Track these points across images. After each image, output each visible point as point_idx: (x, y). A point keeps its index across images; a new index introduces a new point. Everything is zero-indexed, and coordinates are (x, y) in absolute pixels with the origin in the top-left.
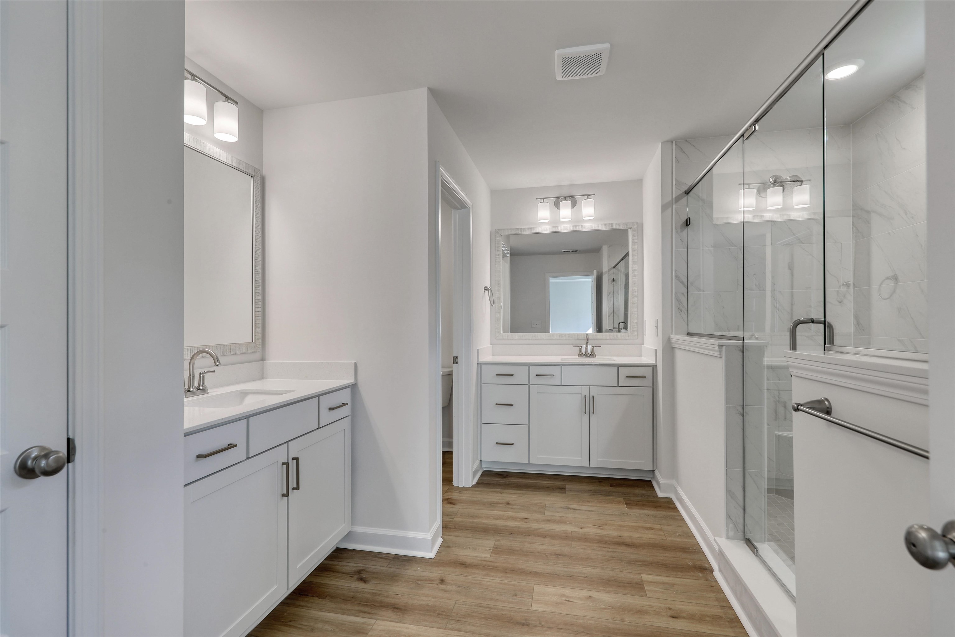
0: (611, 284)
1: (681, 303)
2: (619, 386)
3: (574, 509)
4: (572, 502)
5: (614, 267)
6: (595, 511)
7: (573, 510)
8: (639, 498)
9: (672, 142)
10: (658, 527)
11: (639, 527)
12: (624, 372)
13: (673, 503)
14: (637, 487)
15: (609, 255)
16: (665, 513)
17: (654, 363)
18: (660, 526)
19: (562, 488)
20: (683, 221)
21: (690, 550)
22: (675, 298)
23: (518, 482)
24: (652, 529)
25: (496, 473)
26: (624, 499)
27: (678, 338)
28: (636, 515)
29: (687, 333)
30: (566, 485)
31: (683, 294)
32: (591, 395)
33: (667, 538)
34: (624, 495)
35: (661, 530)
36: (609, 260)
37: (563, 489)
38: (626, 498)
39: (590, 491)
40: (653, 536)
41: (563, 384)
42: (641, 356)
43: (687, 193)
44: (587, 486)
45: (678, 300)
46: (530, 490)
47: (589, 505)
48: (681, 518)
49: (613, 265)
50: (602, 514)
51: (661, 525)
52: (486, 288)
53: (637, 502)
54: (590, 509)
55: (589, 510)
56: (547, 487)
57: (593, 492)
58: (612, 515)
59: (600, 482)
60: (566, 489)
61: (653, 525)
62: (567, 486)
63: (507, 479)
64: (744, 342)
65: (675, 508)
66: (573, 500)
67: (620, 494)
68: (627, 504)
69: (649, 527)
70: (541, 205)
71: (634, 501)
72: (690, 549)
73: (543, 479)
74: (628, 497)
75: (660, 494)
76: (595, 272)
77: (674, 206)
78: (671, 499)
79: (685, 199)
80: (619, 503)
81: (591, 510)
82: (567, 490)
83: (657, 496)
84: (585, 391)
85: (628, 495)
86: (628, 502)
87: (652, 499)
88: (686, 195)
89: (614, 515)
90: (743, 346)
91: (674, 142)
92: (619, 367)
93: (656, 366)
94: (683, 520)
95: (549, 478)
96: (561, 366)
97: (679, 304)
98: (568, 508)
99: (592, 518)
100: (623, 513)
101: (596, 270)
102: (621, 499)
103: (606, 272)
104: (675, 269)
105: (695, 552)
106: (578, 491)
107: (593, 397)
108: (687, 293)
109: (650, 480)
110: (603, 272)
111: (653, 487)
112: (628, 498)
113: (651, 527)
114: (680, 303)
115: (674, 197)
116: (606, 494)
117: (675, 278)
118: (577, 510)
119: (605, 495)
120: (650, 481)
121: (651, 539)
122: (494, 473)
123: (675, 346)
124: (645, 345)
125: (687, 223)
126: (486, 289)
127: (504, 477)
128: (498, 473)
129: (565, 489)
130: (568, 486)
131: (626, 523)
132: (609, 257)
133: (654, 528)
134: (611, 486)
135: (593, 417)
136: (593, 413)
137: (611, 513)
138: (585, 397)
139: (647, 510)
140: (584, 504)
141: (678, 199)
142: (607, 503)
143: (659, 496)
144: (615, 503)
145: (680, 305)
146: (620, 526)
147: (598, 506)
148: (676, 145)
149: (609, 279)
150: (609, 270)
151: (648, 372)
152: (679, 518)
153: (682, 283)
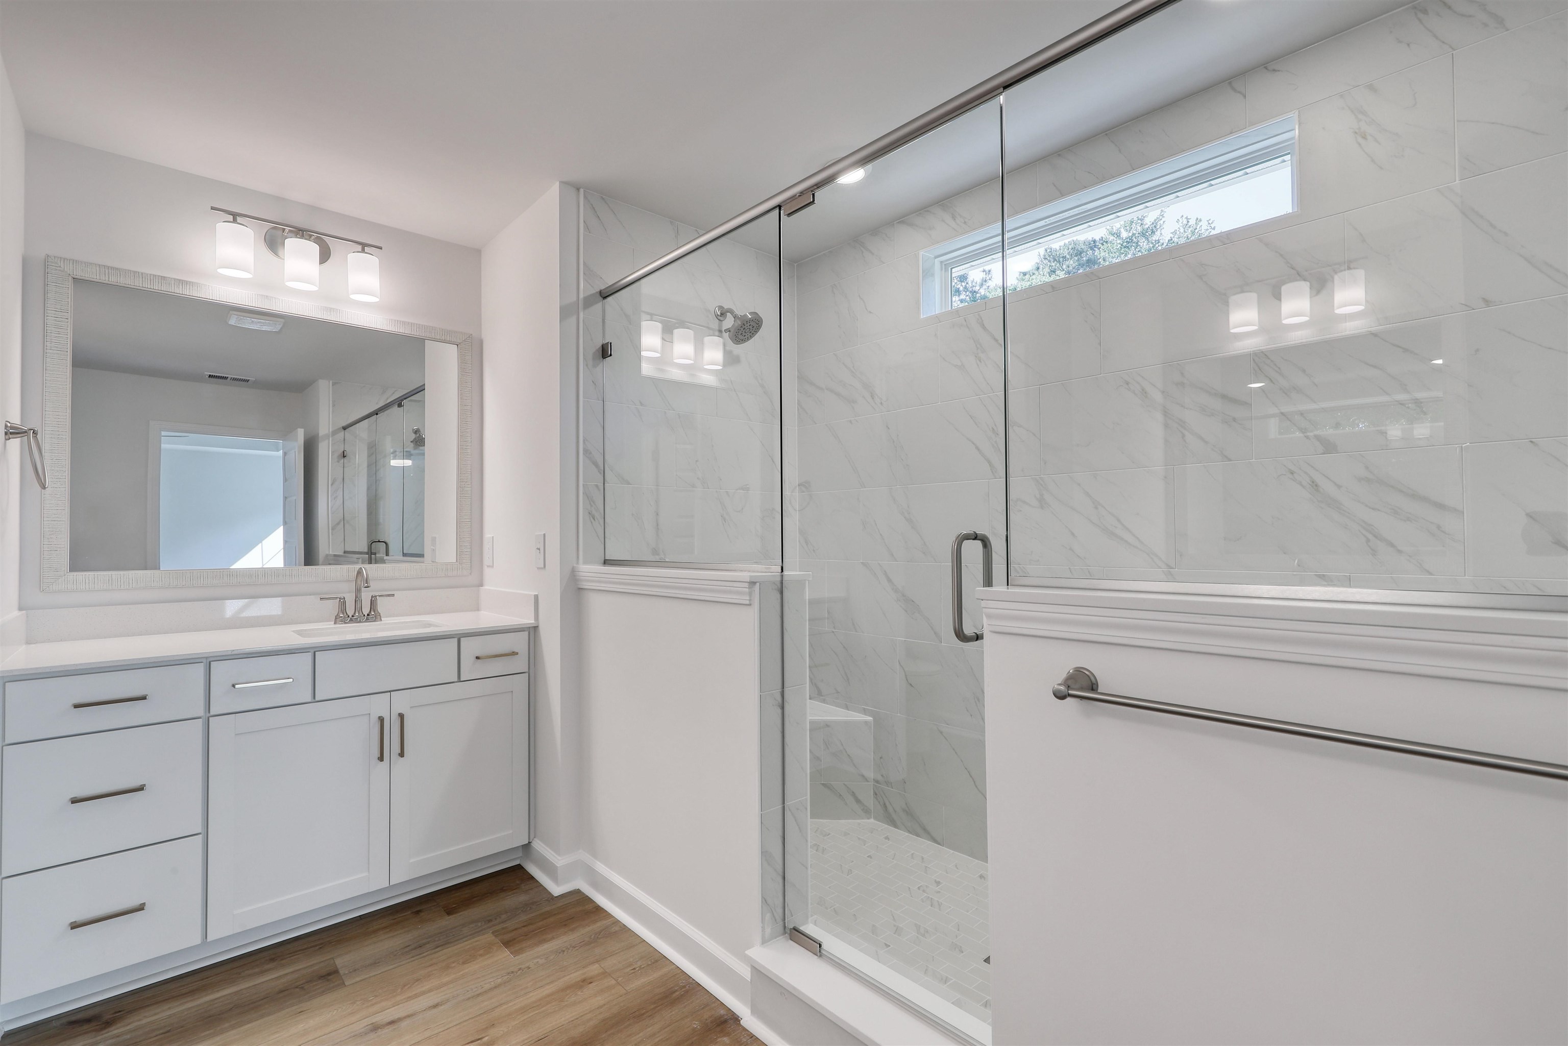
0: (338, 462)
1: (594, 502)
2: (462, 680)
3: (392, 1023)
4: (376, 1003)
5: (345, 428)
6: (448, 1000)
7: (391, 1028)
8: (524, 918)
9: (578, 189)
10: (594, 969)
11: (563, 990)
12: (470, 647)
13: (588, 900)
14: (502, 890)
15: (334, 402)
16: (588, 929)
17: (534, 622)
18: (597, 965)
19: (329, 974)
20: (597, 348)
21: (677, 993)
22: (583, 493)
23: (170, 1016)
24: (589, 981)
25: (64, 1020)
26: (493, 933)
27: (590, 571)
28: (541, 961)
29: (603, 561)
30: (333, 958)
31: (597, 486)
32: (396, 710)
33: (627, 988)
34: (491, 924)
35: (605, 974)
36: (333, 411)
37: (330, 977)
38: (497, 928)
39: (407, 949)
40: (599, 1000)
41: (317, 699)
42: (478, 609)
43: (605, 295)
44: (393, 937)
45: (589, 498)
46: (227, 1025)
47: (423, 989)
48: (620, 927)
49: (344, 424)
50: (469, 999)
51: (597, 961)
52: (12, 428)
53: (525, 929)
54: (433, 998)
55: (431, 1003)
56: (281, 991)
57: (415, 949)
58: (491, 989)
59: (418, 912)
60: (341, 972)
61: (585, 970)
62: (339, 962)
63: (119, 1025)
64: (783, 575)
65: (598, 911)
66: (376, 996)
67: (479, 924)
68: (507, 944)
69: (579, 979)
70: (224, 228)
71: (516, 929)
72: (676, 991)
73: (257, 970)
74: (499, 924)
75: (556, 889)
76: (300, 434)
77: (581, 315)
78: (578, 892)
79: (598, 307)
80: (488, 949)
81: (436, 1001)
82: (345, 974)
83: (551, 898)
84: (379, 707)
85: (496, 919)
86: (507, 937)
87: (548, 909)
88: (601, 299)
89: (495, 987)
90: (782, 583)
91: (582, 190)
92: (462, 639)
93: (536, 628)
94: (625, 929)
95: (272, 960)
96: (312, 651)
97: (590, 504)
98: (375, 1028)
99: (451, 1025)
100: (513, 972)
101: (303, 430)
102: (488, 937)
103: (327, 437)
104: (583, 436)
105: (687, 992)
106: (375, 964)
107: (401, 716)
108: (602, 484)
109: (519, 865)
110: (320, 435)
111: (531, 878)
112: (500, 927)
113: (583, 977)
114: (592, 503)
115: (581, 296)
116: (446, 939)
117: (583, 453)
118: (400, 1020)
119: (448, 943)
120: (519, 868)
121: (601, 1007)
122: (54, 1024)
123: (586, 585)
124: (486, 587)
125: (605, 352)
126: (12, 432)
127: (108, 1024)
128: (73, 1018)
129: (336, 972)
130: (343, 959)
131: (531, 994)
132: (334, 406)
133: (591, 978)
134: (450, 912)
135: (400, 765)
136: (402, 755)
137: (487, 987)
138: (381, 720)
139: (553, 938)
140: (410, 995)
141: (588, 302)
142: (464, 963)
143: (556, 895)
144: (481, 955)
145: (591, 506)
146: (523, 1010)
147: (451, 982)
148: (585, 197)
149: (332, 452)
150: (334, 433)
151: (519, 642)
152: (617, 928)
153: (595, 464)
